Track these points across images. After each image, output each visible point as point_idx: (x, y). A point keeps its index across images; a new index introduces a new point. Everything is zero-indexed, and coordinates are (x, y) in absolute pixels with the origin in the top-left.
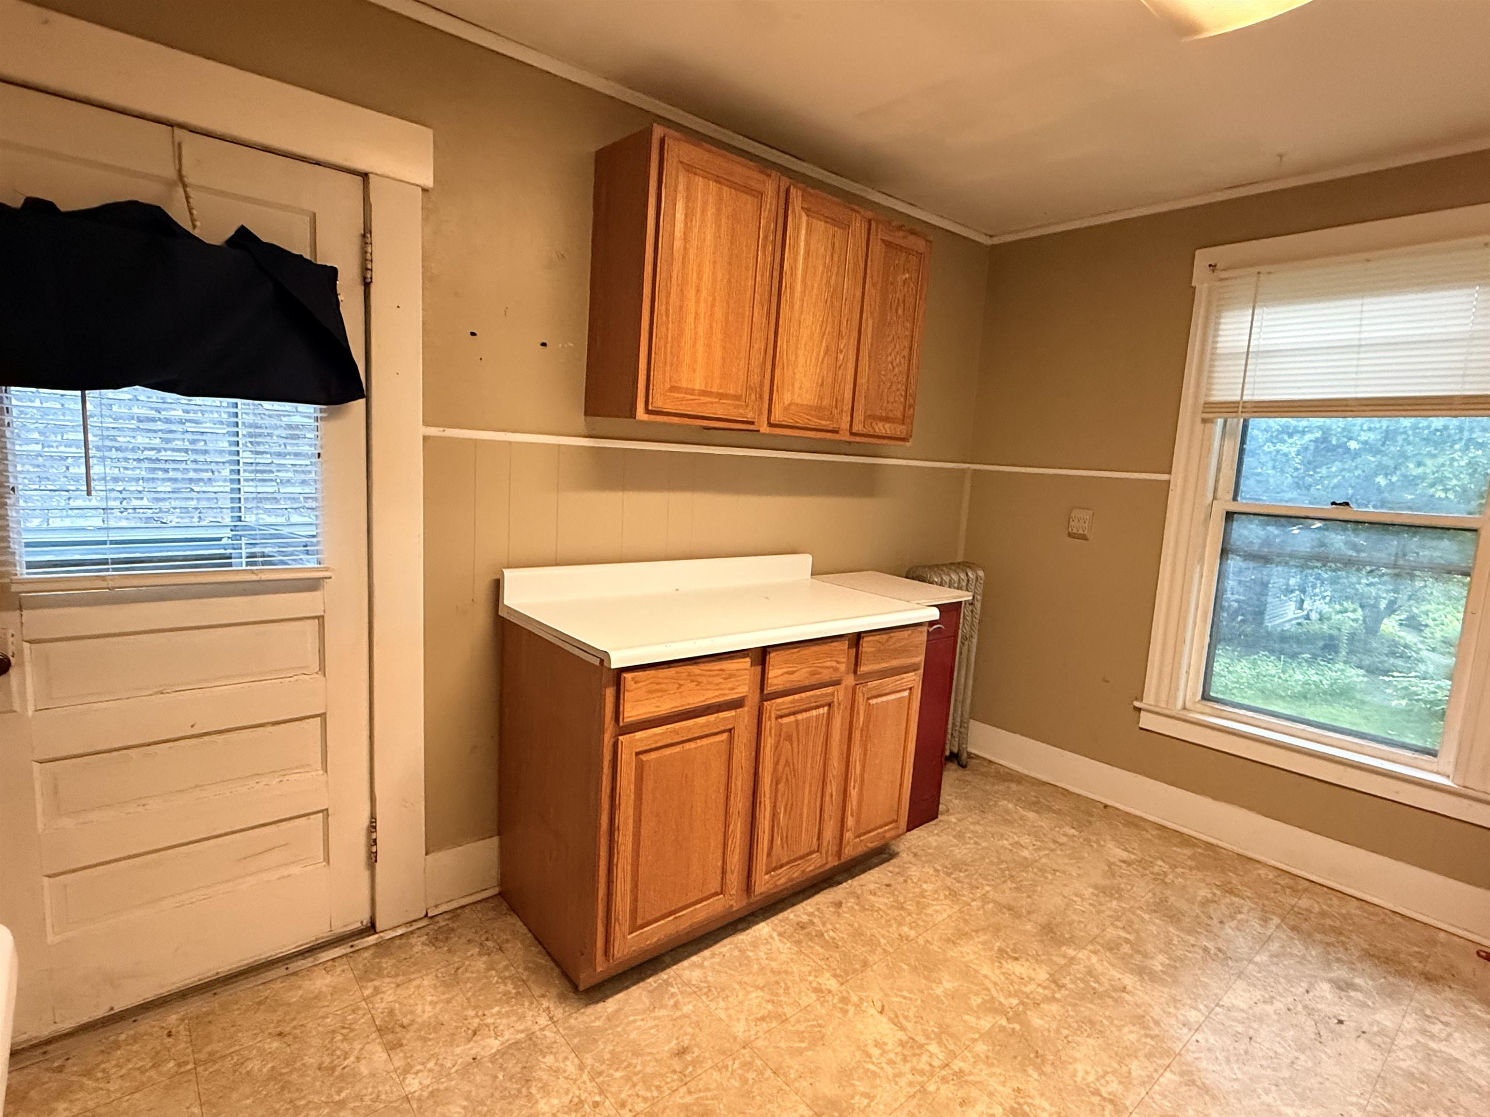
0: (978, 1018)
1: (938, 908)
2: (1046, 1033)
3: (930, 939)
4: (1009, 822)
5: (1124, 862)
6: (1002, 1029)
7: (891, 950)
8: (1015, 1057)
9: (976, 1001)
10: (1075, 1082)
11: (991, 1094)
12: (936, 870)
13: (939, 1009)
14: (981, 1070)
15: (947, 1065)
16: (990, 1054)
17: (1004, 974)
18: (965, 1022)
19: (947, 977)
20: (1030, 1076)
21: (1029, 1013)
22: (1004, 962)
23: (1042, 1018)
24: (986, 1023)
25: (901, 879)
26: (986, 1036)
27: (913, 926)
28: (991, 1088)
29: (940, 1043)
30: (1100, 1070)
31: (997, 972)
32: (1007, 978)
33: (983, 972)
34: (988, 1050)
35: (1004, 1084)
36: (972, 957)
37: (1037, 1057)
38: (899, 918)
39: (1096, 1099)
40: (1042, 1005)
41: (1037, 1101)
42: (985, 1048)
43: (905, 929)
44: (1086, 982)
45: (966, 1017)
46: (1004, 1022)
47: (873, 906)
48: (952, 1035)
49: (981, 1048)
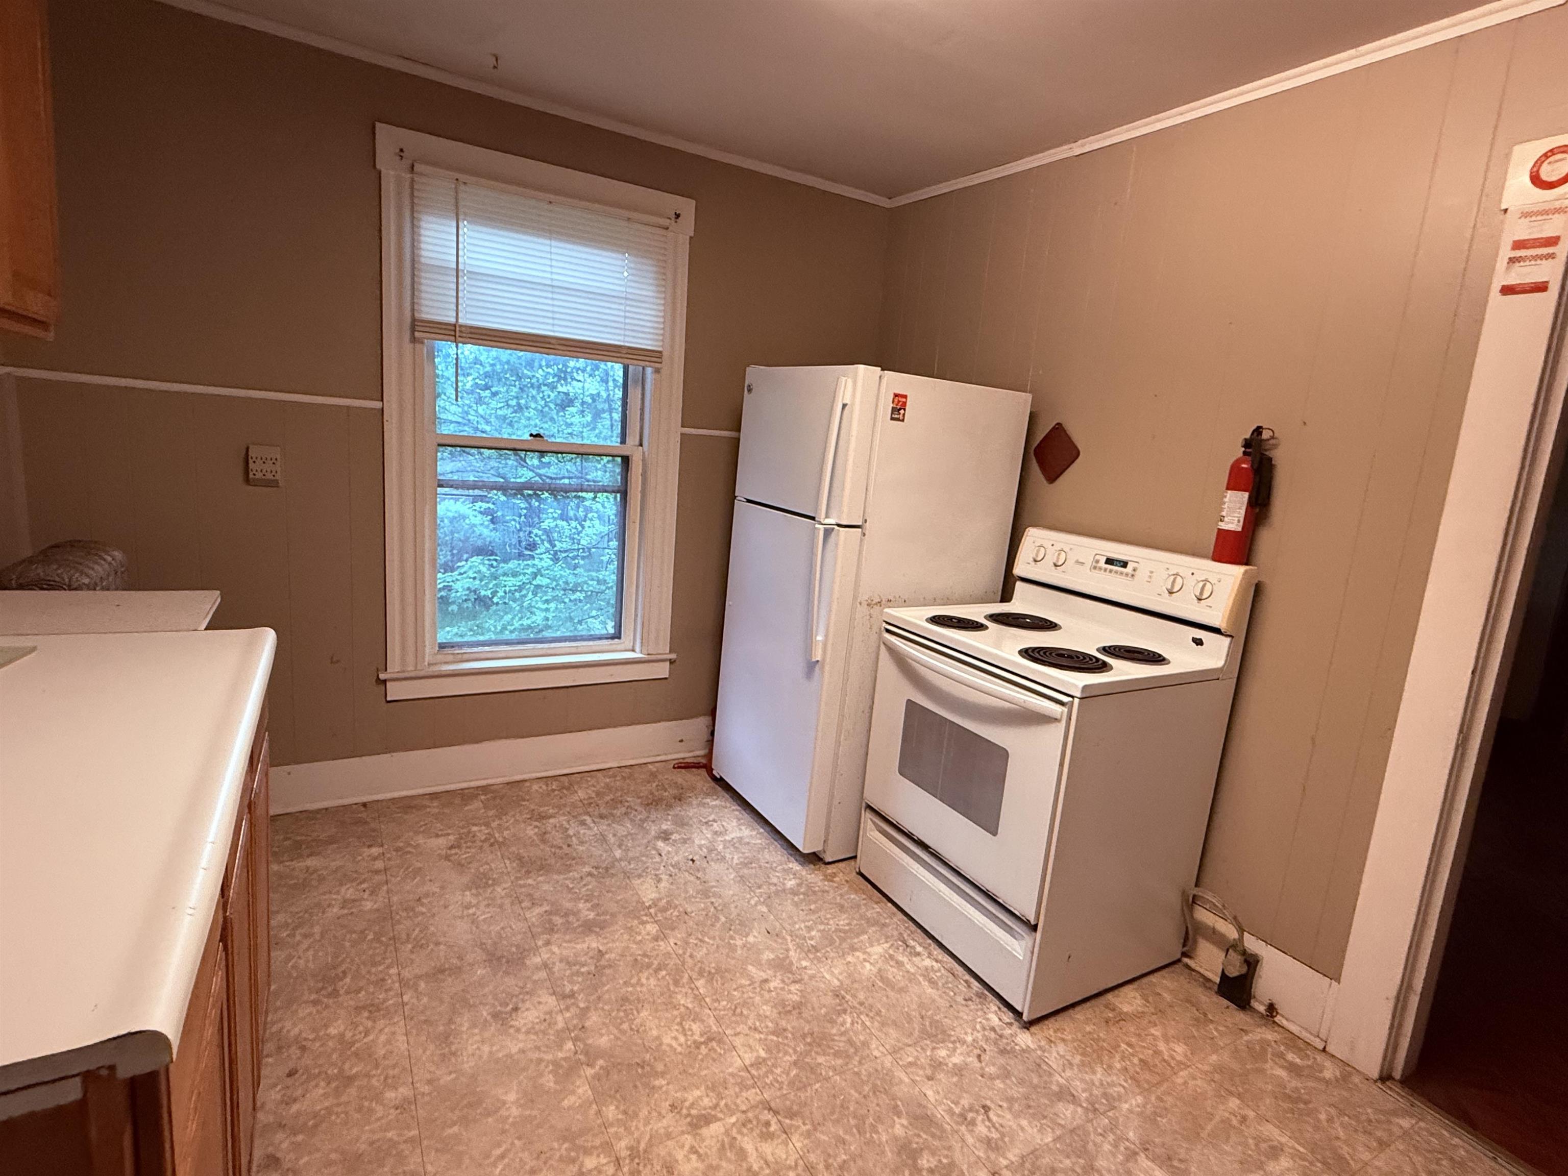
0: (573, 1092)
1: (383, 1038)
2: (619, 1043)
3: (428, 1076)
4: (303, 886)
5: (452, 847)
6: (596, 1077)
7: (414, 1132)
8: (635, 1087)
9: (549, 1081)
10: (680, 1053)
11: (669, 1136)
12: (315, 1003)
13: (539, 1126)
14: (637, 1128)
15: (618, 1159)
16: (622, 1108)
17: (528, 1032)
18: (569, 1108)
19: (500, 1091)
20: (661, 1087)
21: (590, 1041)
22: (512, 1023)
23: (602, 1035)
24: (583, 1090)
25: (294, 1051)
26: (599, 1098)
27: (391, 1083)
28: (662, 1131)
29: (587, 1152)
30: (676, 1027)
31: (521, 1037)
32: (536, 1033)
33: (514, 1050)
34: (617, 1108)
35: (661, 1116)
36: (486, 1049)
37: (643, 1067)
38: (365, 1093)
39: (704, 1050)
40: (586, 1025)
41: (691, 1099)
42: (612, 1108)
43: (390, 1095)
44: (578, 973)
45: (566, 1103)
46: (590, 1072)
47: (315, 1115)
48: (582, 1132)
49: (611, 1112)
